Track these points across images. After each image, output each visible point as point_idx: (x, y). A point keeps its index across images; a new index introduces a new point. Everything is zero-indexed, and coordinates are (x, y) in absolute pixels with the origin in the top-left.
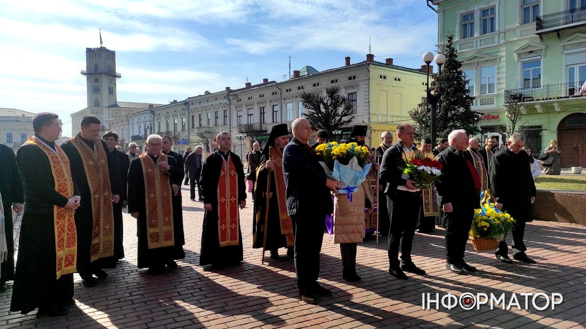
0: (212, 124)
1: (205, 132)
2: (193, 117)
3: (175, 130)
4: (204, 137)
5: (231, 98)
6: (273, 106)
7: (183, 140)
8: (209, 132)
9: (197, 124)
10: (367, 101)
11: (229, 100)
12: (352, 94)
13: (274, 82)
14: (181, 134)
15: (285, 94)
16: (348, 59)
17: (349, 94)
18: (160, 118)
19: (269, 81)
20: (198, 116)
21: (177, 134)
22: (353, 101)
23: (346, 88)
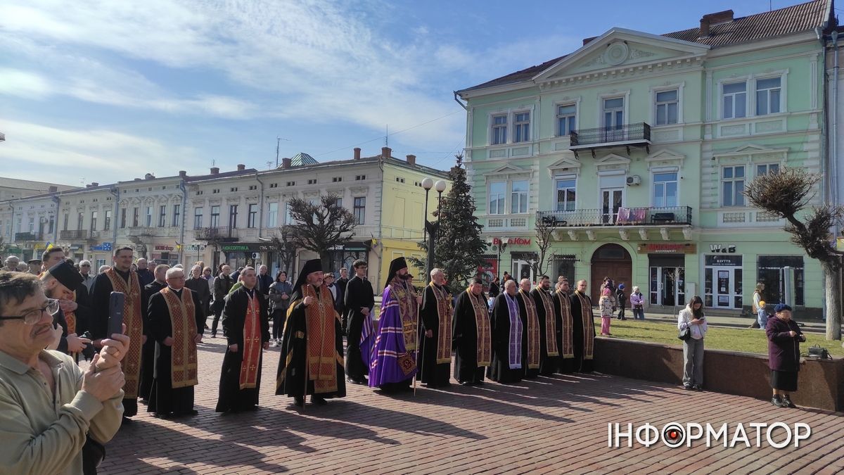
0: (155, 222)
1: (143, 235)
2: (124, 211)
3: (92, 229)
4: (140, 242)
5: (187, 188)
6: (250, 205)
7: (105, 244)
8: (148, 235)
9: (129, 222)
10: (379, 209)
11: (185, 191)
12: (360, 198)
13: (253, 171)
14: (102, 235)
15: (268, 190)
16: (357, 151)
17: (355, 198)
18: (68, 209)
19: (246, 168)
20: (133, 210)
21: (96, 235)
22: (360, 207)
23: (352, 190)
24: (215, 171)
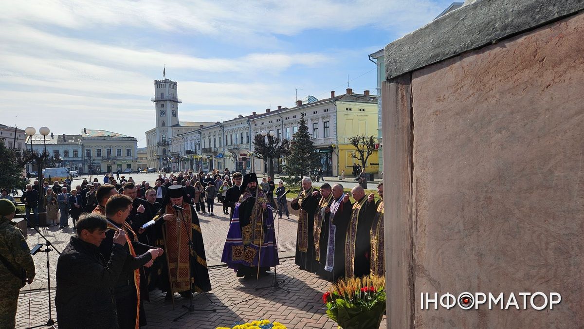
0: (239, 142)
1: (234, 149)
2: (227, 136)
3: (215, 147)
4: (234, 153)
5: (250, 123)
6: (278, 130)
7: (220, 154)
8: (237, 149)
9: (229, 143)
10: (335, 128)
11: (250, 125)
12: (326, 122)
13: (286, 109)
14: (219, 150)
15: (285, 121)
16: (333, 93)
17: (325, 122)
18: (205, 137)
19: (282, 108)
20: (230, 136)
21: (216, 150)
22: (327, 127)
23: (322, 118)
24: (268, 110)
